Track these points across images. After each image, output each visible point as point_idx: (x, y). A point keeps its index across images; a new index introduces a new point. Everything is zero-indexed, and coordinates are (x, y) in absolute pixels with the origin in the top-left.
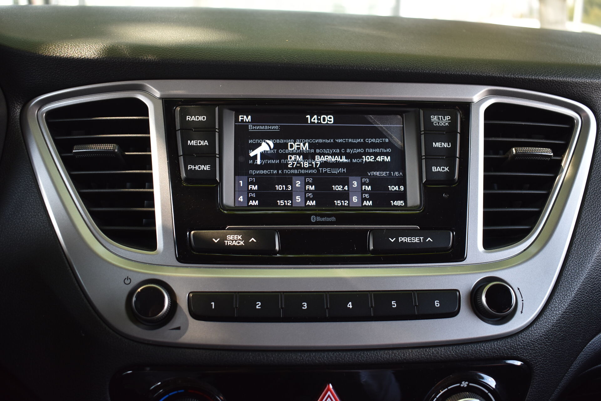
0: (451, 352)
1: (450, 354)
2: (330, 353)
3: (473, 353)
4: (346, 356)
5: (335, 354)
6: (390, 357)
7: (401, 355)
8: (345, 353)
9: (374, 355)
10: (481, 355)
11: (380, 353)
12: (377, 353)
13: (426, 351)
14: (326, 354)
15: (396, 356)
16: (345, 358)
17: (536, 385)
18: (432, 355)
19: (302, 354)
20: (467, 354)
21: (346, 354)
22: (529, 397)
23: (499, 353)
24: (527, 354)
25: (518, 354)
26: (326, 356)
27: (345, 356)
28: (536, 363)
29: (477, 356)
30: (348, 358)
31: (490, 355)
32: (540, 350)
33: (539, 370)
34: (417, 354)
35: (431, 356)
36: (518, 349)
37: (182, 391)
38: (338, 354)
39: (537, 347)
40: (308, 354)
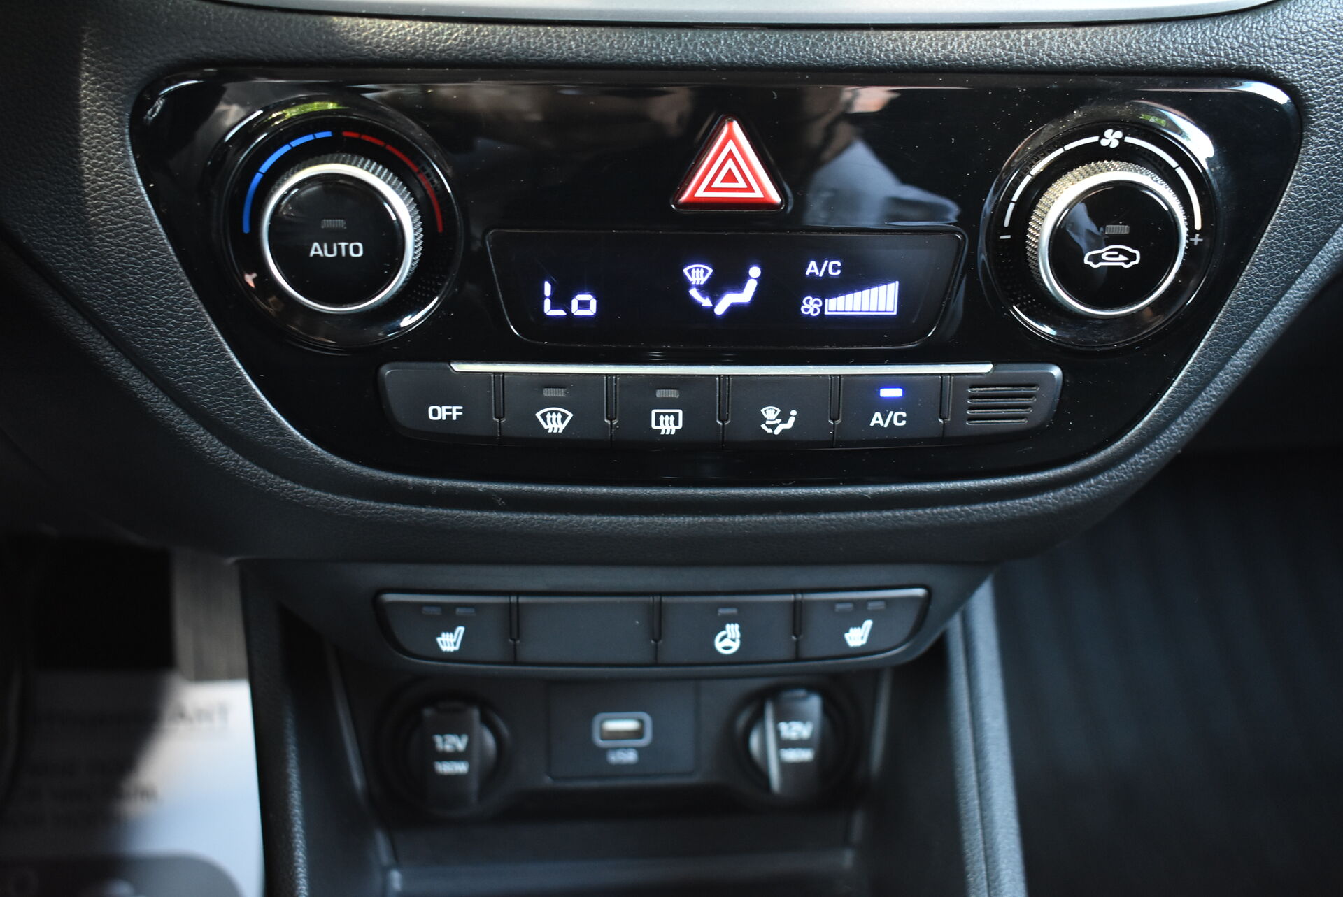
0: (1078, 44)
1: (1076, 48)
2: (735, 32)
3: (1142, 52)
4: (781, 41)
5: (750, 36)
6: (904, 50)
7: (937, 44)
8: (777, 36)
9: (859, 41)
10: (1165, 57)
11: (876, 37)
12: (868, 37)
13: (1008, 36)
14: (725, 35)
15: (921, 48)
16: (778, 46)
17: (1313, 162)
18: (1023, 48)
19: (658, 34)
20: (1125, 52)
21: (780, 36)
22: (1289, 196)
23: (1216, 56)
24: (1295, 66)
25: (1270, 62)
26: (722, 42)
27: (777, 42)
28: (1320, 96)
29: (1154, 59)
30: (785, 50)
31: (1189, 60)
32: (1335, 57)
33: (1325, 116)
34: (981, 45)
35: (1021, 52)
36: (1271, 48)
37: (328, 134)
38: (758, 36)
39: (1325, 46)
40: (673, 35)
